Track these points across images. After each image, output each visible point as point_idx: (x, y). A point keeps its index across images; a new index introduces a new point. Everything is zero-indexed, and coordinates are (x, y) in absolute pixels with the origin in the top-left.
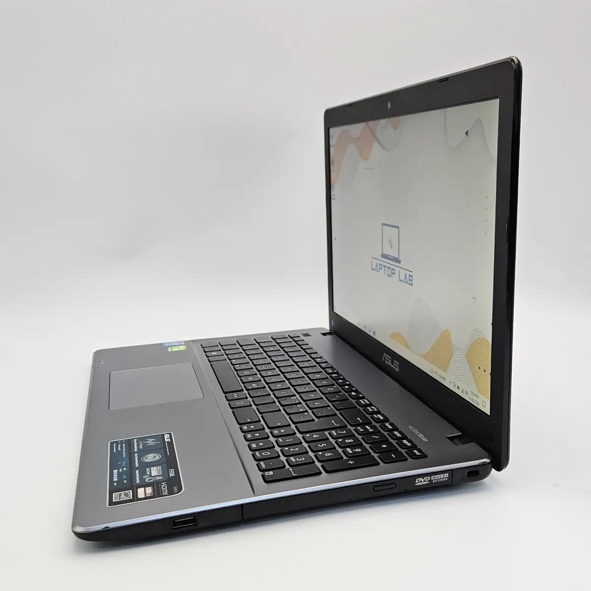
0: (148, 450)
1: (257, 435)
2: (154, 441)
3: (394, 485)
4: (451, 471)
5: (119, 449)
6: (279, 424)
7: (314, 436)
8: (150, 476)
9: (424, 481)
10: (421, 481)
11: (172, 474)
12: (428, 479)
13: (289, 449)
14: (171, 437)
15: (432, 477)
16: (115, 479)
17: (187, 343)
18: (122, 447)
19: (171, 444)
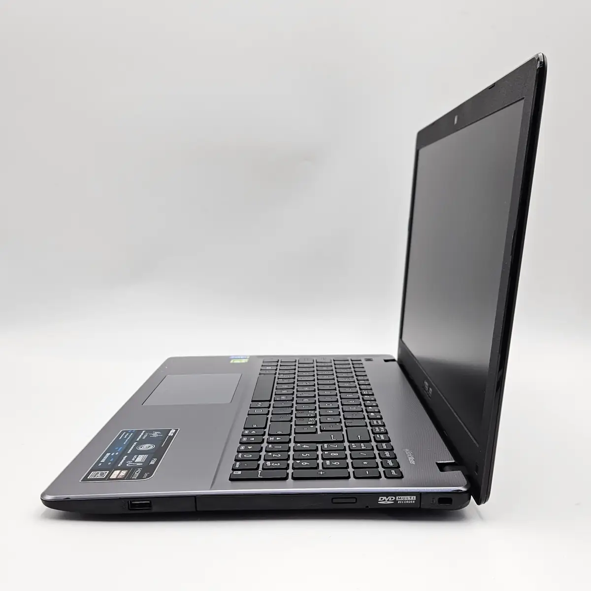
0: (149, 440)
1: (253, 439)
2: (158, 434)
3: (355, 499)
4: (420, 495)
5: (125, 437)
6: (279, 433)
7: (304, 446)
8: (134, 462)
9: (388, 500)
10: (385, 500)
11: (152, 463)
12: (392, 498)
13: (272, 455)
14: (174, 434)
15: (397, 497)
16: (103, 461)
17: (251, 357)
18: (128, 436)
19: (171, 438)
